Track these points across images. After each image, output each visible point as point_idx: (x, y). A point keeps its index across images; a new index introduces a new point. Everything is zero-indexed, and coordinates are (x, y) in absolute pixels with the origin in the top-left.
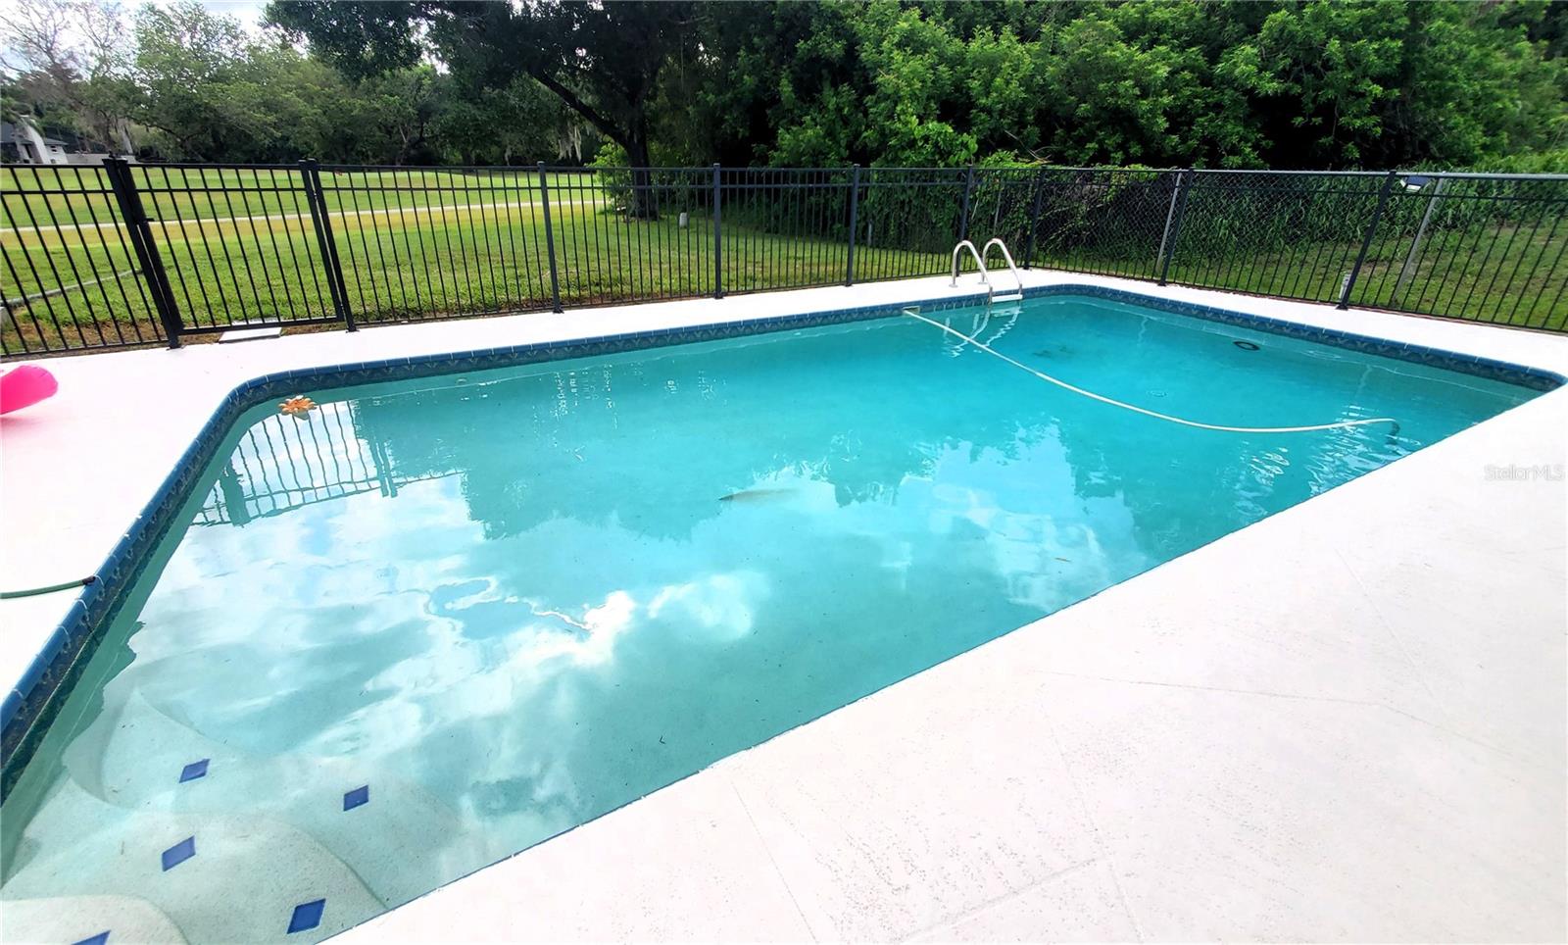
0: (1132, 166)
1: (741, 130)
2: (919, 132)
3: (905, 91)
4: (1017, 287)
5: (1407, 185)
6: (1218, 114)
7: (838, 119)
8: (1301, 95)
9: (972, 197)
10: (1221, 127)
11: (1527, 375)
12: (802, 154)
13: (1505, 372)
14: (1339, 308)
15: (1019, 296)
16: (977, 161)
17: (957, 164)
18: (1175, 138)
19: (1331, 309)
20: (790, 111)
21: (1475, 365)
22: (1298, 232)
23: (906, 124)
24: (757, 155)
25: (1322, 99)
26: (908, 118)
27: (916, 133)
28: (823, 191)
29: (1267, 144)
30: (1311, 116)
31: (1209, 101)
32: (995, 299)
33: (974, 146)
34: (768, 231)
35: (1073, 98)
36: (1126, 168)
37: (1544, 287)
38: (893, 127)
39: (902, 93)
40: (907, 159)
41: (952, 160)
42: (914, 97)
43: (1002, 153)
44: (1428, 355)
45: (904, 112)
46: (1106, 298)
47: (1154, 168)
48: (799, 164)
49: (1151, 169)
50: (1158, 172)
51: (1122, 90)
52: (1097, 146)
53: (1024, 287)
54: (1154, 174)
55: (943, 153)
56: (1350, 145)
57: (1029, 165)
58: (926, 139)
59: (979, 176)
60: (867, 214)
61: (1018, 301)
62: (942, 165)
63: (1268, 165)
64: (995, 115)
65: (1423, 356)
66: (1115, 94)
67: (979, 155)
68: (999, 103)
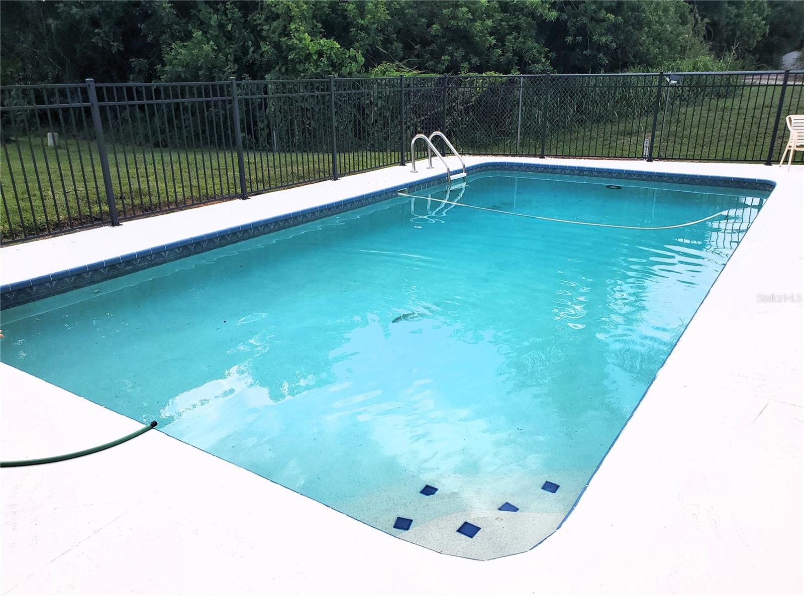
0: (488, 73)
1: (115, 44)
2: (313, 48)
3: (295, 12)
4: (461, 167)
5: (670, 81)
6: (519, 33)
7: (222, 35)
8: (567, 21)
9: (368, 102)
10: (524, 43)
11: (756, 183)
12: (200, 68)
13: (746, 184)
14: (648, 161)
15: (464, 174)
16: (367, 71)
17: (350, 74)
18: (499, 51)
19: (644, 162)
20: (169, 26)
21: (732, 182)
22: (583, 117)
23: (300, 40)
24: (137, 69)
25: (579, 24)
26: (301, 36)
27: (310, 48)
28: (220, 103)
29: (552, 55)
30: (575, 36)
31: (510, 23)
32: (453, 177)
33: (361, 60)
34: (157, 145)
35: (424, 20)
36: (484, 75)
37: (718, 141)
38: (290, 43)
39: (293, 13)
40: (305, 71)
41: (345, 71)
42: (303, 18)
43: (385, 65)
44: (709, 180)
45: (297, 30)
46: (514, 170)
47: (504, 74)
48: (196, 77)
49: (501, 75)
50: (508, 77)
51: (460, 15)
52: (449, 58)
53: (466, 166)
54: (505, 78)
55: (335, 66)
56: (601, 55)
57: (410, 74)
58: (320, 54)
59: (369, 84)
60: (269, 122)
61: (464, 178)
62: (336, 75)
63: (556, 71)
64: (372, 33)
65: (707, 181)
66: (455, 17)
67: (368, 66)
68: (374, 23)
